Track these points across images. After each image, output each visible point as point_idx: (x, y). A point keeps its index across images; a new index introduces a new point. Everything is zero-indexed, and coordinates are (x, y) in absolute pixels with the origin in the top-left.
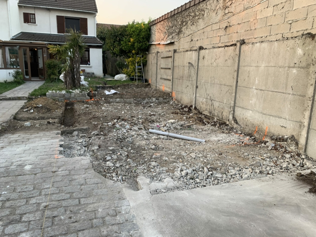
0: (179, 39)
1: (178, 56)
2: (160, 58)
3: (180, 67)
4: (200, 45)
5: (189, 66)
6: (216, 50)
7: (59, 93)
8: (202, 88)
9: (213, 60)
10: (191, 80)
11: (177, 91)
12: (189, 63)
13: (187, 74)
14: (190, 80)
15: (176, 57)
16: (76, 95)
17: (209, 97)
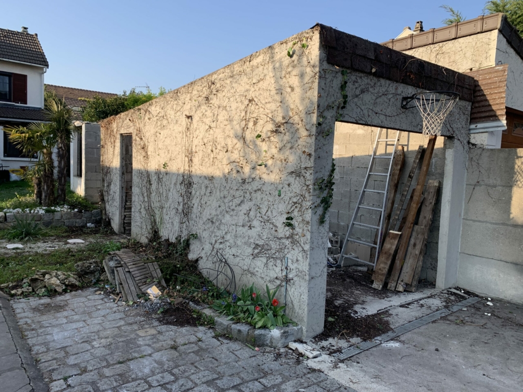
7: (30, 212)
16: (63, 216)
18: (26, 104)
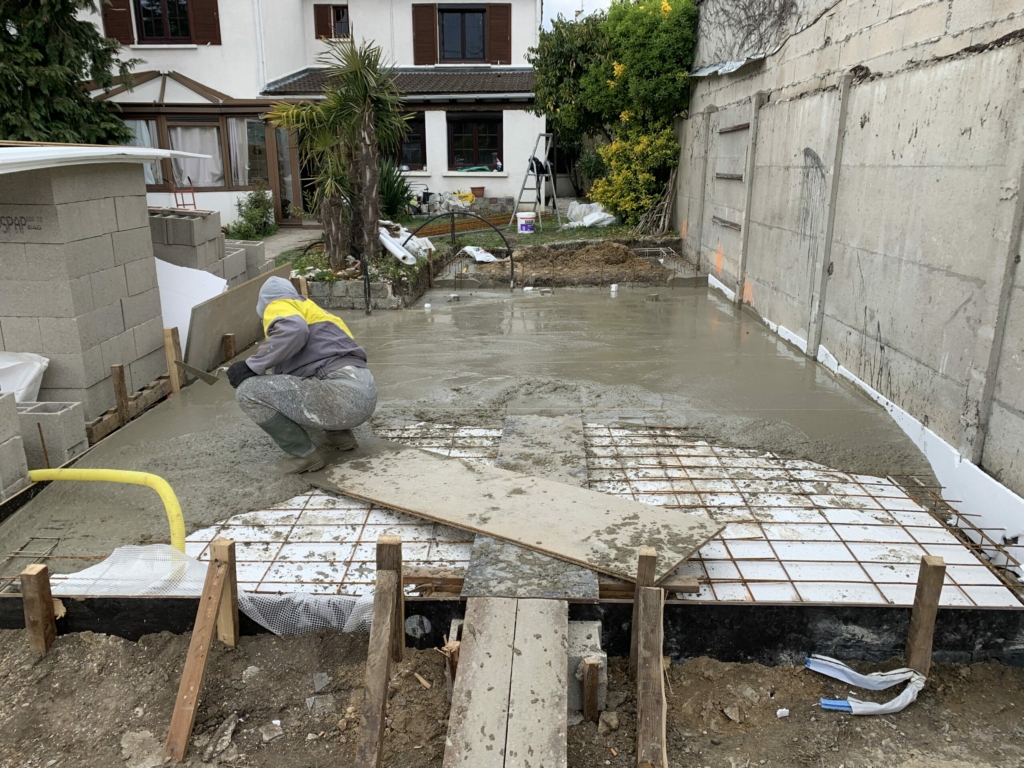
0: (782, 42)
1: (771, 121)
2: (716, 135)
3: (774, 169)
4: (855, 63)
5: (806, 167)
6: (921, 75)
8: (847, 277)
9: (904, 135)
10: (808, 233)
11: (758, 280)
12: (808, 152)
13: (797, 203)
14: (805, 235)
15: (763, 124)
17: (872, 329)
18: (510, 63)
